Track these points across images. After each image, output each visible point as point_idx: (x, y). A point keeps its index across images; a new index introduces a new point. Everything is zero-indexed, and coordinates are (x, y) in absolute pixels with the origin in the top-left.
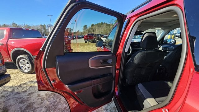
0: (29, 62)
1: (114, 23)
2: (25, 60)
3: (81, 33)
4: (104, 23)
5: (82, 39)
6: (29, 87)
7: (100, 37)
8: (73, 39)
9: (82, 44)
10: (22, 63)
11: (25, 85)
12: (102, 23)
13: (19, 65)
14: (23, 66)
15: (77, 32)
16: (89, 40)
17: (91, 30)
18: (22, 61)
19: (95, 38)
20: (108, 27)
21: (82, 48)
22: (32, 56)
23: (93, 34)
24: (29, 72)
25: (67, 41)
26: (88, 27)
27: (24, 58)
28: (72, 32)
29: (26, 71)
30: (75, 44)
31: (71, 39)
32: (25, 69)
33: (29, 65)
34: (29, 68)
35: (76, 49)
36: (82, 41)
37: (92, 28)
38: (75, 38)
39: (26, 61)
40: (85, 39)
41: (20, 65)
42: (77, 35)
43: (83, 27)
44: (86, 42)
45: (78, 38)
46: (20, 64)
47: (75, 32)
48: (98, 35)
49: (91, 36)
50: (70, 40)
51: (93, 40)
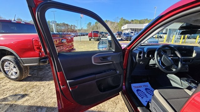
0: (16, 66)
1: (119, 21)
2: (11, 63)
3: (85, 30)
4: (109, 21)
5: (86, 36)
6: (8, 106)
7: (105, 35)
8: (77, 36)
9: (87, 41)
10: (7, 67)
11: (4, 103)
12: (107, 20)
13: (3, 69)
14: (9, 71)
15: (81, 29)
16: (94, 38)
17: (95, 28)
18: (7, 64)
19: (100, 36)
20: (113, 25)
21: (86, 46)
22: (19, 58)
23: (98, 32)
24: (17, 78)
25: (70, 38)
26: (92, 24)
27: (9, 60)
28: (76, 29)
29: (13, 77)
30: (78, 41)
31: (74, 36)
32: (12, 74)
33: (16, 70)
34: (16, 73)
35: (80, 47)
36: (87, 38)
37: (96, 26)
38: (79, 35)
39: (12, 65)
40: (89, 37)
41: (5, 69)
42: (81, 32)
43: (87, 25)
44: (90, 40)
45: (82, 36)
46: (5, 67)
47: (79, 29)
48: (103, 32)
49: (96, 34)
50: (73, 38)
51: (98, 38)
